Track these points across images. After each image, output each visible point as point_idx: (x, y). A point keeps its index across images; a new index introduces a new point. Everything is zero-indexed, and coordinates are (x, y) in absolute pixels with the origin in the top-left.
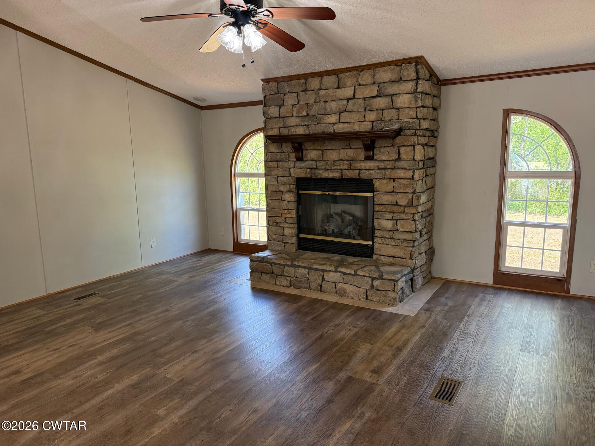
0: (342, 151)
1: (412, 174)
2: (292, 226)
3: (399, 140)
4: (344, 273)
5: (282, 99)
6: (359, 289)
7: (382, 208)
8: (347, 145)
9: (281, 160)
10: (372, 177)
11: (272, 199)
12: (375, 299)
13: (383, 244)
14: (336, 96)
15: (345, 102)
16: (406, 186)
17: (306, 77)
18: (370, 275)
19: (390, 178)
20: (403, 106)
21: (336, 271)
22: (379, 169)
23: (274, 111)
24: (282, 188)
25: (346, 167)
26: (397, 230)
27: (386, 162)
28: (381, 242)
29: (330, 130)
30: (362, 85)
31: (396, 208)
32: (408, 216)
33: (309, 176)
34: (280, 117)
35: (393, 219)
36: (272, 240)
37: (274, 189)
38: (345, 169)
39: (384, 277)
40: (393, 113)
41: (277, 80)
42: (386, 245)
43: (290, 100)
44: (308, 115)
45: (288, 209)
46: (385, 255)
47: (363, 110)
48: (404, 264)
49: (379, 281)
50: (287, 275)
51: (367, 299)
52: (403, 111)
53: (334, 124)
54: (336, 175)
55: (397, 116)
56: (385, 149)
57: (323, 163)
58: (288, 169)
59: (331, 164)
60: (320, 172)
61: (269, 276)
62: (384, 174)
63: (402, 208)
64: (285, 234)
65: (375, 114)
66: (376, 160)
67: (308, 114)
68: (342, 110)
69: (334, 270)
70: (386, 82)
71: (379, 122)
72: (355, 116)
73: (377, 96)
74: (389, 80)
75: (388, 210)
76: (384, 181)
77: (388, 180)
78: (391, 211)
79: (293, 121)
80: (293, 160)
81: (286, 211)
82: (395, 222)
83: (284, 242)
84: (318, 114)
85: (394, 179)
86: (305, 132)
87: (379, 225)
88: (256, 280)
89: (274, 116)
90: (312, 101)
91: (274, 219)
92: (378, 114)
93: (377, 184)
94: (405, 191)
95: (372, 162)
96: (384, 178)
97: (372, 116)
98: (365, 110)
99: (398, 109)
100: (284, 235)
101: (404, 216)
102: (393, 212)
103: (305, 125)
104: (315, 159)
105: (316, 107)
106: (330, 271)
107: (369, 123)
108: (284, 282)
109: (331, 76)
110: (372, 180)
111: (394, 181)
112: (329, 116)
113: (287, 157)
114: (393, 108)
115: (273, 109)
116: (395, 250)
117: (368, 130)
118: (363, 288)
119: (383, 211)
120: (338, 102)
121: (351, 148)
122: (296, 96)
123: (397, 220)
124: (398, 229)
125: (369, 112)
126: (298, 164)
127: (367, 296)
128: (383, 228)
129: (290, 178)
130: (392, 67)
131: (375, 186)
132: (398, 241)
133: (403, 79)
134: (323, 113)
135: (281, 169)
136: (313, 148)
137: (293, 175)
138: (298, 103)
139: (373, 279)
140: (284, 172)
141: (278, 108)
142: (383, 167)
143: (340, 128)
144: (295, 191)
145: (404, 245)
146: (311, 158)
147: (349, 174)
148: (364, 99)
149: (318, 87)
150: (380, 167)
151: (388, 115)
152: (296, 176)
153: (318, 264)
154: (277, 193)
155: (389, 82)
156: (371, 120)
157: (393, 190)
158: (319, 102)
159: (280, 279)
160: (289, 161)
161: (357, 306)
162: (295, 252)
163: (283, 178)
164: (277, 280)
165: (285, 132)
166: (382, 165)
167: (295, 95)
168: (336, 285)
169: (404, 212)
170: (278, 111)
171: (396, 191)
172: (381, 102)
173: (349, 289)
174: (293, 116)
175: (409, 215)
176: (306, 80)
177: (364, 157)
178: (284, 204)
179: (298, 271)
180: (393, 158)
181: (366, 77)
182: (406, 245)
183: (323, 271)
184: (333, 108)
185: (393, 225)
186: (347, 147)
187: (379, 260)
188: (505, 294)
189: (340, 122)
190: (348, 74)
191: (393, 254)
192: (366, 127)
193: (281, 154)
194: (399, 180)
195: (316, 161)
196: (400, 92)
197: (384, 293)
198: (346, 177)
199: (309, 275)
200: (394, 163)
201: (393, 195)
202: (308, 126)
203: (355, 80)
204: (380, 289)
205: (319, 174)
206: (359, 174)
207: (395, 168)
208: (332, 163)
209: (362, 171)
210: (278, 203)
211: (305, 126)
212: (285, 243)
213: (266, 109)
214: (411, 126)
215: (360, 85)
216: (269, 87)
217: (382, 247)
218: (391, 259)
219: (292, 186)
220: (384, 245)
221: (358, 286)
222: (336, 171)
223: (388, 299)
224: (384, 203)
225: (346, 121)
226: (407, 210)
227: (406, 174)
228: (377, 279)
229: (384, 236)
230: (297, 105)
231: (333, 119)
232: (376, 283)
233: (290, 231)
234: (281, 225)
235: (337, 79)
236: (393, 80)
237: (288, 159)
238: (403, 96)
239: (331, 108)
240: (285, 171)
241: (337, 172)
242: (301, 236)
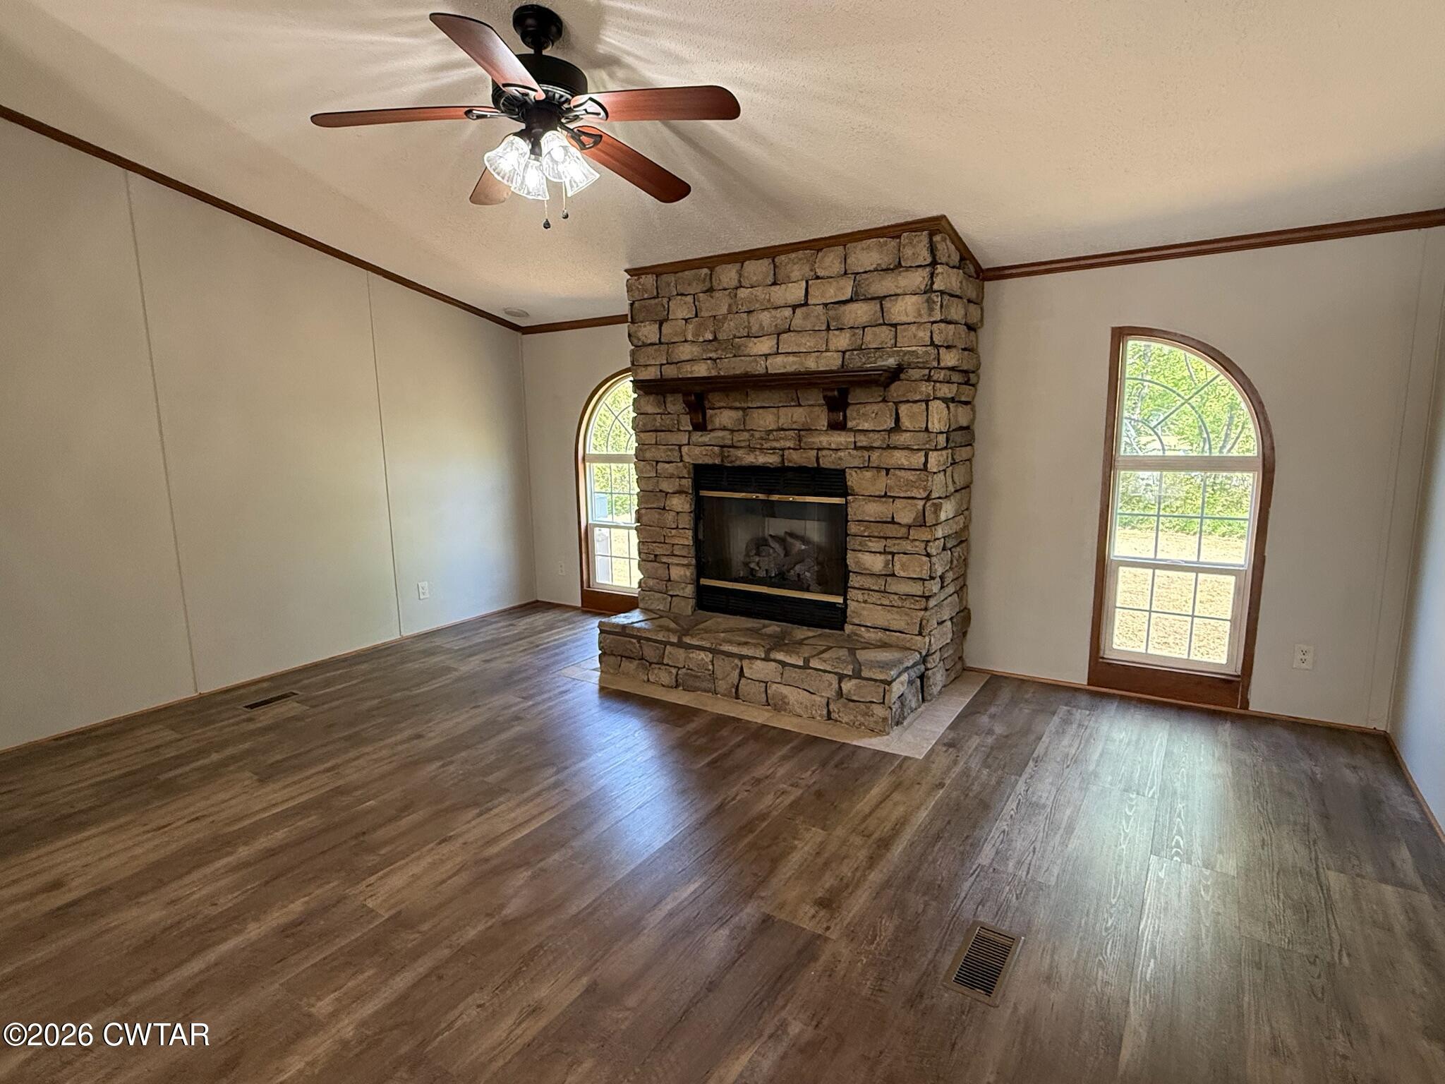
0: (782, 411)
1: (923, 459)
2: (685, 561)
3: (896, 390)
4: (784, 664)
5: (664, 307)
6: (813, 696)
7: (862, 528)
8: (793, 400)
9: (664, 429)
10: (844, 466)
11: (647, 506)
12: (845, 719)
13: (865, 602)
14: (769, 300)
15: (788, 312)
16: (910, 484)
17: (712, 263)
18: (836, 670)
19: (878, 468)
20: (905, 319)
21: (767, 659)
22: (856, 448)
23: (649, 332)
24: (666, 486)
25: (789, 444)
26: (893, 575)
27: (871, 435)
28: (860, 598)
29: (759, 368)
30: (822, 278)
31: (890, 530)
32: (917, 547)
33: (717, 461)
34: (660, 343)
35: (885, 553)
36: (647, 589)
37: (650, 488)
38: (789, 448)
39: (863, 674)
40: (885, 334)
41: (658, 271)
42: (871, 606)
43: (680, 310)
44: (715, 339)
45: (677, 528)
46: (869, 625)
47: (824, 328)
48: (908, 645)
49: (854, 682)
50: (670, 664)
51: (829, 718)
52: (905, 330)
53: (766, 356)
54: (771, 460)
55: (893, 341)
56: (868, 407)
57: (746, 435)
58: (677, 448)
59: (762, 438)
60: (740, 453)
61: (636, 662)
62: (867, 458)
63: (904, 530)
64: (672, 579)
65: (848, 335)
66: (851, 430)
67: (715, 336)
68: (782, 328)
69: (763, 656)
70: (869, 271)
71: (855, 352)
72: (808, 341)
73: (851, 300)
74: (875, 266)
75: (876, 534)
76: (868, 474)
77: (875, 470)
78: (882, 535)
79: (685, 352)
80: (686, 428)
81: (673, 531)
82: (890, 557)
83: (671, 593)
84: (735, 337)
85: (888, 470)
86: (710, 372)
87: (857, 563)
88: (612, 671)
89: (649, 342)
90: (724, 310)
91: (650, 547)
92: (854, 335)
93: (853, 479)
94: (909, 494)
95: (843, 433)
96: (867, 468)
97: (842, 341)
98: (828, 329)
99: (895, 325)
100: (669, 580)
101: (907, 546)
102: (886, 538)
103: (710, 359)
104: (730, 426)
105: (732, 323)
106: (757, 658)
107: (835, 355)
108: (665, 678)
109: (761, 261)
110: (843, 471)
111: (887, 474)
112: (755, 340)
113: (676, 422)
114: (885, 324)
115: (648, 327)
116: (889, 616)
117: (834, 368)
118: (822, 697)
119: (866, 534)
120: (773, 312)
121: (800, 405)
122: (692, 301)
123: (893, 554)
124: (896, 573)
125: (835, 332)
126: (697, 437)
127: (829, 712)
128: (865, 569)
129: (681, 464)
130: (882, 240)
131: (849, 483)
132: (896, 597)
133: (903, 264)
134: (745, 335)
135: (664, 447)
136: (725, 405)
137: (686, 459)
138: (696, 316)
139: (841, 677)
140: (669, 453)
141: (657, 326)
142: (865, 444)
143: (779, 365)
144: (690, 492)
145: (908, 606)
146: (720, 424)
147: (796, 458)
148: (825, 305)
149: (735, 283)
150: (859, 444)
151: (874, 338)
152: (692, 462)
153: (730, 642)
154: (656, 495)
155: (876, 270)
156: (840, 349)
157: (886, 493)
158: (737, 312)
159: (656, 672)
160: (679, 430)
161: (808, 735)
162: (690, 613)
163: (667, 466)
164: (650, 672)
165: (670, 372)
166: (863, 441)
167: (690, 299)
168: (766, 686)
169: (907, 538)
170: (657, 331)
171: (892, 494)
172: (861, 312)
173: (793, 696)
174: (686, 341)
175: (917, 543)
176: (712, 269)
177: (826, 424)
178: (670, 517)
179: (691, 655)
180: (885, 427)
181: (830, 262)
182: (912, 606)
183: (742, 657)
184: (764, 324)
185: (887, 564)
186: (793, 404)
187: (856, 635)
188: (1112, 708)
189: (778, 353)
190: (793, 255)
191: (885, 624)
192: (831, 362)
193: (663, 416)
194: (897, 472)
195: (732, 431)
196: (899, 291)
197: (862, 706)
198: (790, 465)
199: (713, 665)
200: (887, 436)
201: (885, 502)
202: (714, 360)
203: (807, 268)
204: (855, 698)
205: (737, 458)
206: (818, 459)
207: (888, 447)
208: (763, 434)
209: (824, 452)
210: (657, 516)
211: (709, 361)
212: (672, 596)
213: (634, 327)
214: (920, 360)
215: (818, 278)
216: (640, 283)
217: (864, 608)
218: (880, 635)
219: (684, 482)
220: (867, 605)
221: (812, 691)
222: (771, 452)
223: (871, 719)
224: (867, 518)
225: (790, 351)
226: (914, 533)
227: (912, 460)
228: (850, 677)
229: (866, 586)
230: (694, 320)
231: (765, 346)
232: (847, 686)
233: (682, 573)
234: (665, 559)
235: (772, 266)
236: (884, 267)
237: (676, 426)
238: (903, 300)
239: (761, 325)
240: (670, 450)
241: (774, 453)
242: (704, 582)
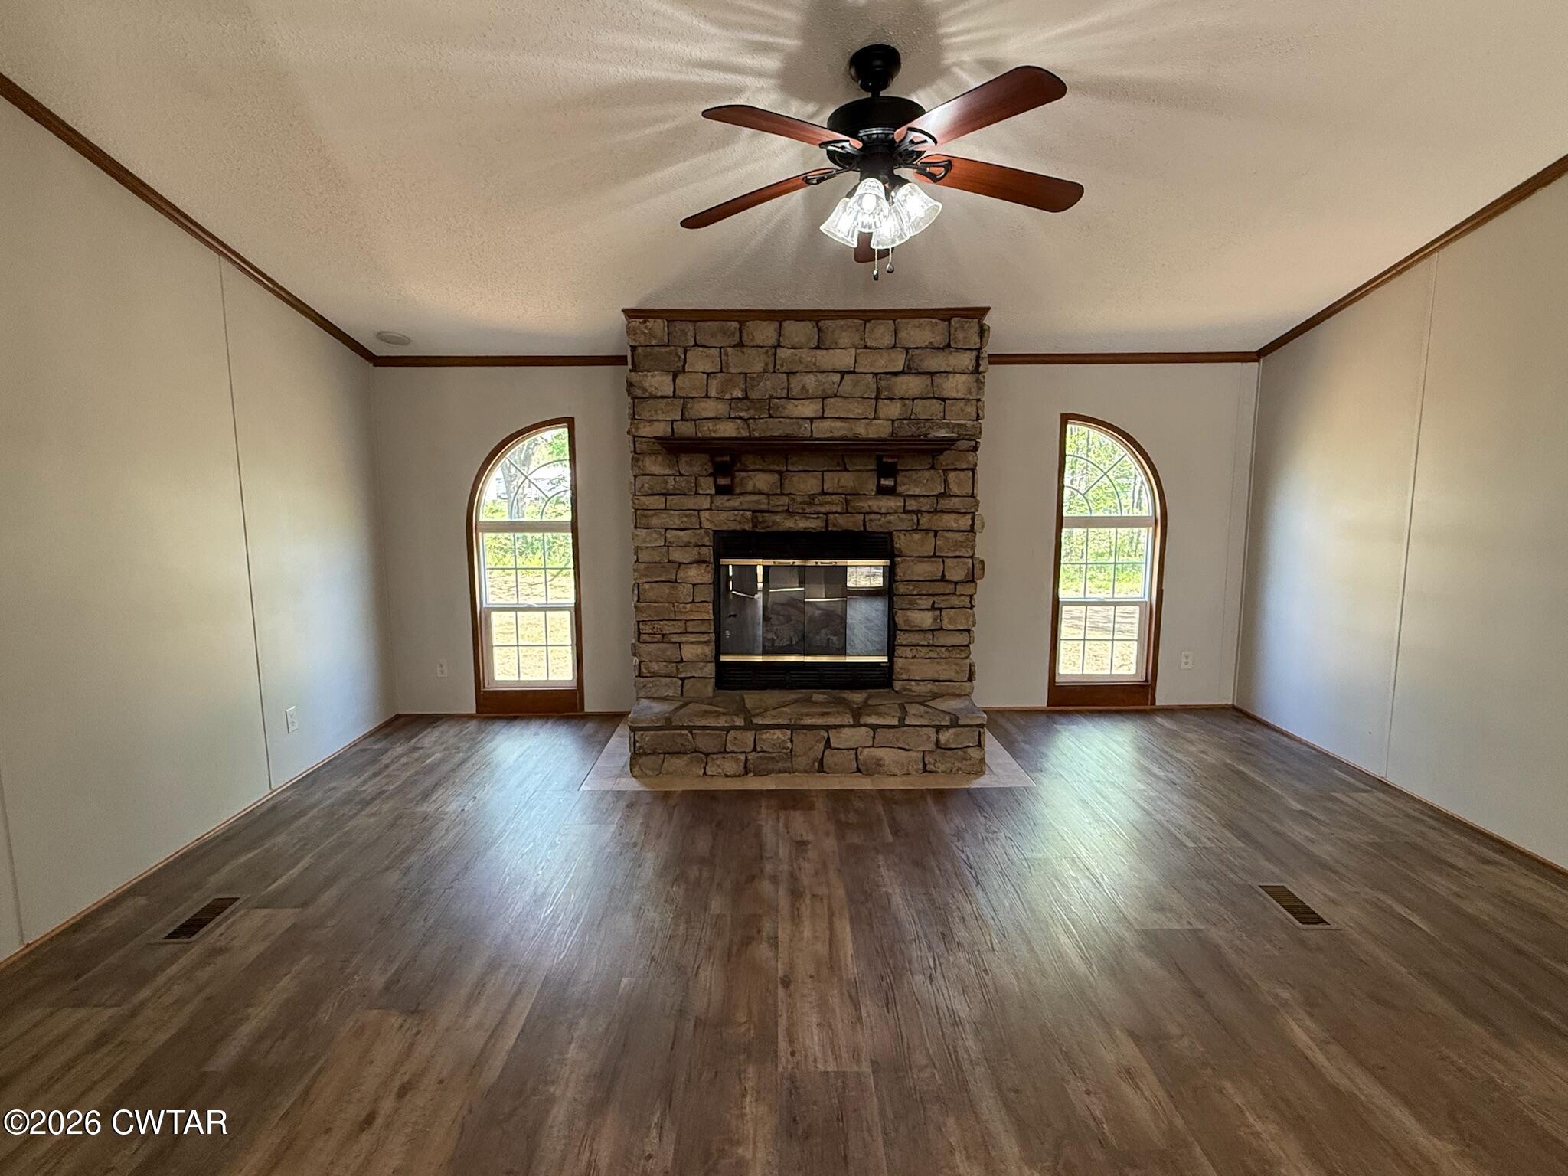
0: (828, 476)
1: (970, 522)
2: (705, 638)
3: (945, 459)
4: (874, 727)
5: (680, 357)
6: (910, 752)
7: (911, 588)
8: (838, 464)
9: (678, 492)
10: (892, 528)
11: (650, 580)
12: (942, 768)
13: (914, 657)
14: (815, 364)
15: (836, 378)
16: (958, 545)
17: (743, 317)
18: (933, 723)
19: (927, 531)
20: (955, 395)
21: (857, 725)
22: (906, 512)
23: (658, 382)
24: (677, 555)
25: (834, 509)
26: (942, 629)
27: (921, 499)
28: (909, 654)
29: (804, 431)
30: (869, 348)
31: (940, 588)
32: (963, 601)
33: (748, 527)
34: (674, 396)
35: (933, 608)
36: (649, 675)
37: (657, 559)
38: (836, 513)
39: (961, 722)
40: (935, 407)
41: (671, 316)
42: (920, 660)
43: (700, 363)
44: (746, 397)
45: (693, 601)
46: (917, 678)
47: (873, 397)
48: (958, 692)
49: (952, 731)
50: (736, 750)
51: (925, 770)
52: (953, 405)
53: (812, 420)
54: (814, 524)
55: (942, 414)
56: (920, 474)
57: (785, 500)
58: (696, 513)
59: (805, 503)
60: (778, 518)
61: (686, 758)
62: (915, 521)
63: (951, 587)
64: (684, 660)
65: (898, 405)
66: (900, 495)
67: (746, 394)
68: (830, 392)
69: (852, 723)
70: (921, 348)
71: (905, 422)
72: (857, 408)
73: (902, 373)
74: (927, 343)
75: (924, 592)
76: (917, 537)
77: (923, 533)
78: (930, 593)
79: (709, 408)
80: (708, 492)
81: (688, 606)
82: (938, 612)
83: (683, 675)
84: (771, 397)
85: (936, 532)
86: (739, 433)
87: (907, 621)
88: (651, 773)
89: (659, 394)
90: (758, 367)
91: (656, 626)
92: (904, 406)
93: (901, 542)
94: (957, 553)
95: (893, 498)
96: (917, 530)
97: (894, 410)
98: (877, 398)
99: (943, 400)
100: (682, 661)
101: (955, 601)
102: (933, 595)
103: (741, 418)
104: (765, 490)
105: (768, 383)
106: (843, 726)
107: (886, 423)
108: (730, 766)
109: (803, 323)
110: (890, 534)
111: (935, 536)
112: (796, 402)
113: (693, 485)
114: (934, 398)
115: (658, 378)
116: (939, 668)
117: (884, 435)
118: (918, 751)
119: (915, 593)
120: (819, 375)
121: (847, 470)
122: (717, 354)
123: (941, 609)
124: (944, 627)
125: (885, 401)
126: (722, 501)
127: (925, 765)
128: (915, 626)
129: (702, 531)
130: (933, 321)
131: (897, 546)
132: (943, 649)
133: (952, 345)
134: (785, 396)
135: (677, 513)
136: (760, 467)
137: (706, 525)
138: (721, 371)
139: (939, 729)
140: (685, 519)
141: (671, 377)
142: (915, 508)
143: (824, 429)
144: (712, 560)
145: (954, 656)
146: (754, 486)
147: (844, 522)
148: (876, 375)
149: (773, 341)
150: (908, 508)
151: (921, 409)
152: (714, 528)
153: (812, 715)
154: (662, 567)
155: (926, 348)
156: (891, 418)
157: (934, 553)
158: (774, 372)
159: (718, 762)
160: (696, 494)
161: (905, 790)
162: (711, 695)
163: (681, 533)
164: (710, 764)
165: (686, 429)
166: (912, 505)
167: (715, 352)
168: (856, 754)
169: (955, 594)
170: (671, 383)
171: (942, 554)
172: (912, 385)
173: (886, 755)
174: (707, 396)
175: (963, 598)
176: (742, 323)
177: (875, 489)
178: (685, 592)
179: (764, 736)
180: (936, 493)
181: (881, 334)
182: (958, 656)
183: (827, 728)
184: (808, 386)
185: (935, 620)
186: (838, 468)
187: (906, 689)
189: (823, 417)
190: (842, 322)
191: (936, 677)
192: (879, 430)
193: (677, 478)
194: (946, 534)
195: (768, 495)
196: (948, 369)
197: (960, 753)
198: (835, 529)
199: (792, 742)
200: (935, 501)
201: (936, 562)
202: (745, 420)
203: (857, 337)
204: (953, 746)
205: (774, 522)
206: (864, 521)
207: (936, 511)
208: (806, 499)
209: (872, 516)
210: (667, 591)
211: (738, 421)
212: (683, 679)
213: (635, 377)
214: (969, 433)
215: (866, 347)
216: (646, 327)
217: (911, 664)
218: (930, 686)
219: (704, 550)
220: (916, 660)
221: (907, 747)
222: (815, 516)
223: (968, 763)
224: (916, 578)
225: (837, 416)
226: (960, 589)
227: (960, 522)
228: (947, 727)
229: (915, 642)
230: (719, 375)
231: (809, 409)
232: (944, 737)
233: (700, 651)
234: (675, 638)
235: (816, 329)
236: (936, 345)
237: (694, 489)
238: (954, 377)
239: (804, 387)
240: (686, 516)
241: (818, 518)
242: (724, 658)
